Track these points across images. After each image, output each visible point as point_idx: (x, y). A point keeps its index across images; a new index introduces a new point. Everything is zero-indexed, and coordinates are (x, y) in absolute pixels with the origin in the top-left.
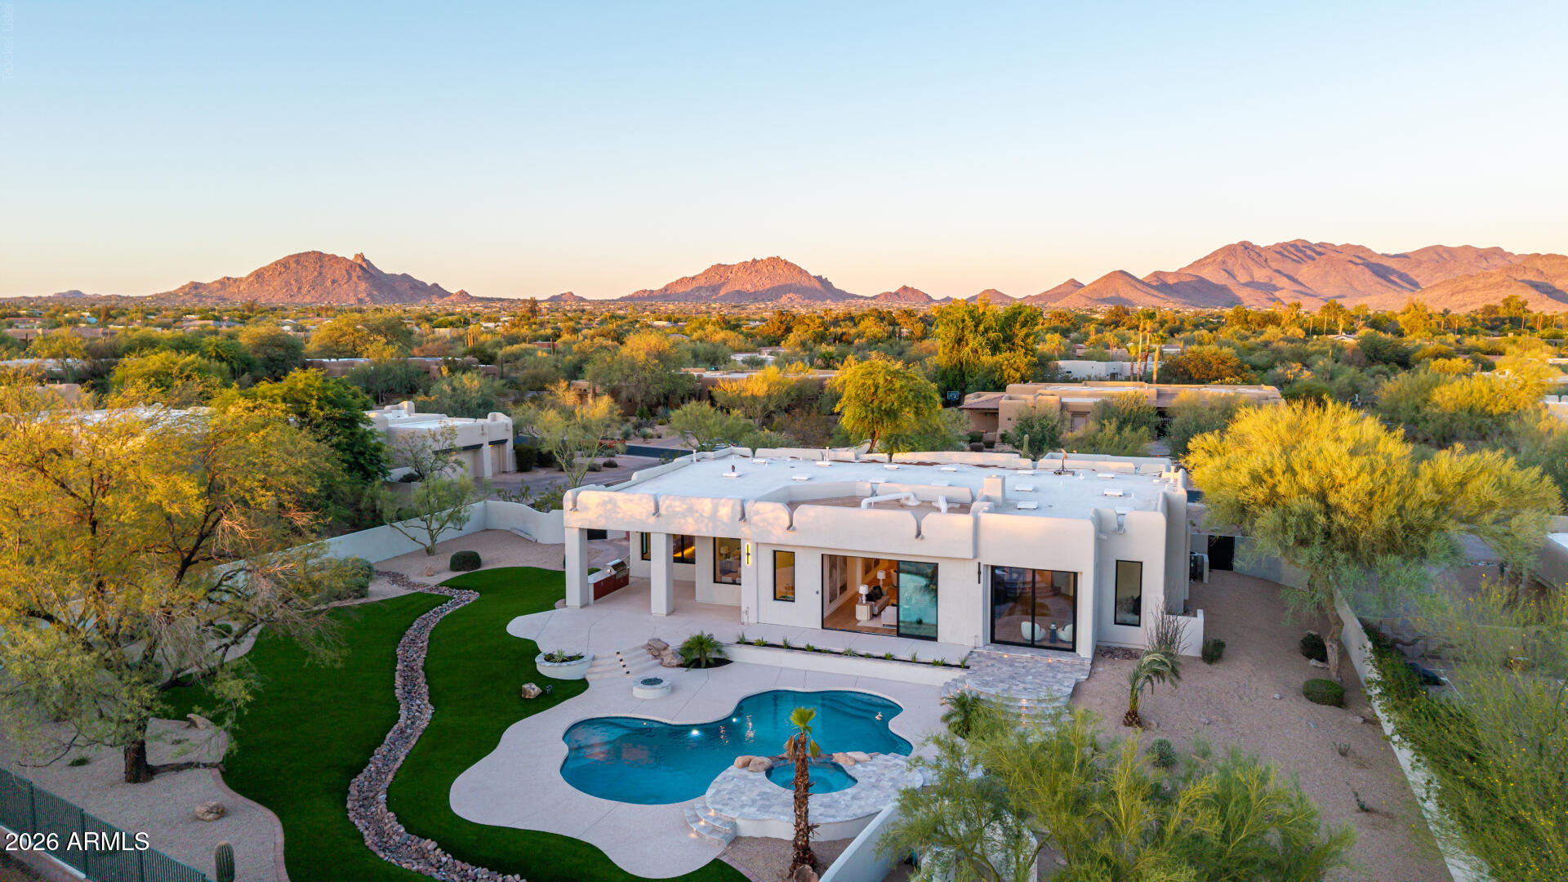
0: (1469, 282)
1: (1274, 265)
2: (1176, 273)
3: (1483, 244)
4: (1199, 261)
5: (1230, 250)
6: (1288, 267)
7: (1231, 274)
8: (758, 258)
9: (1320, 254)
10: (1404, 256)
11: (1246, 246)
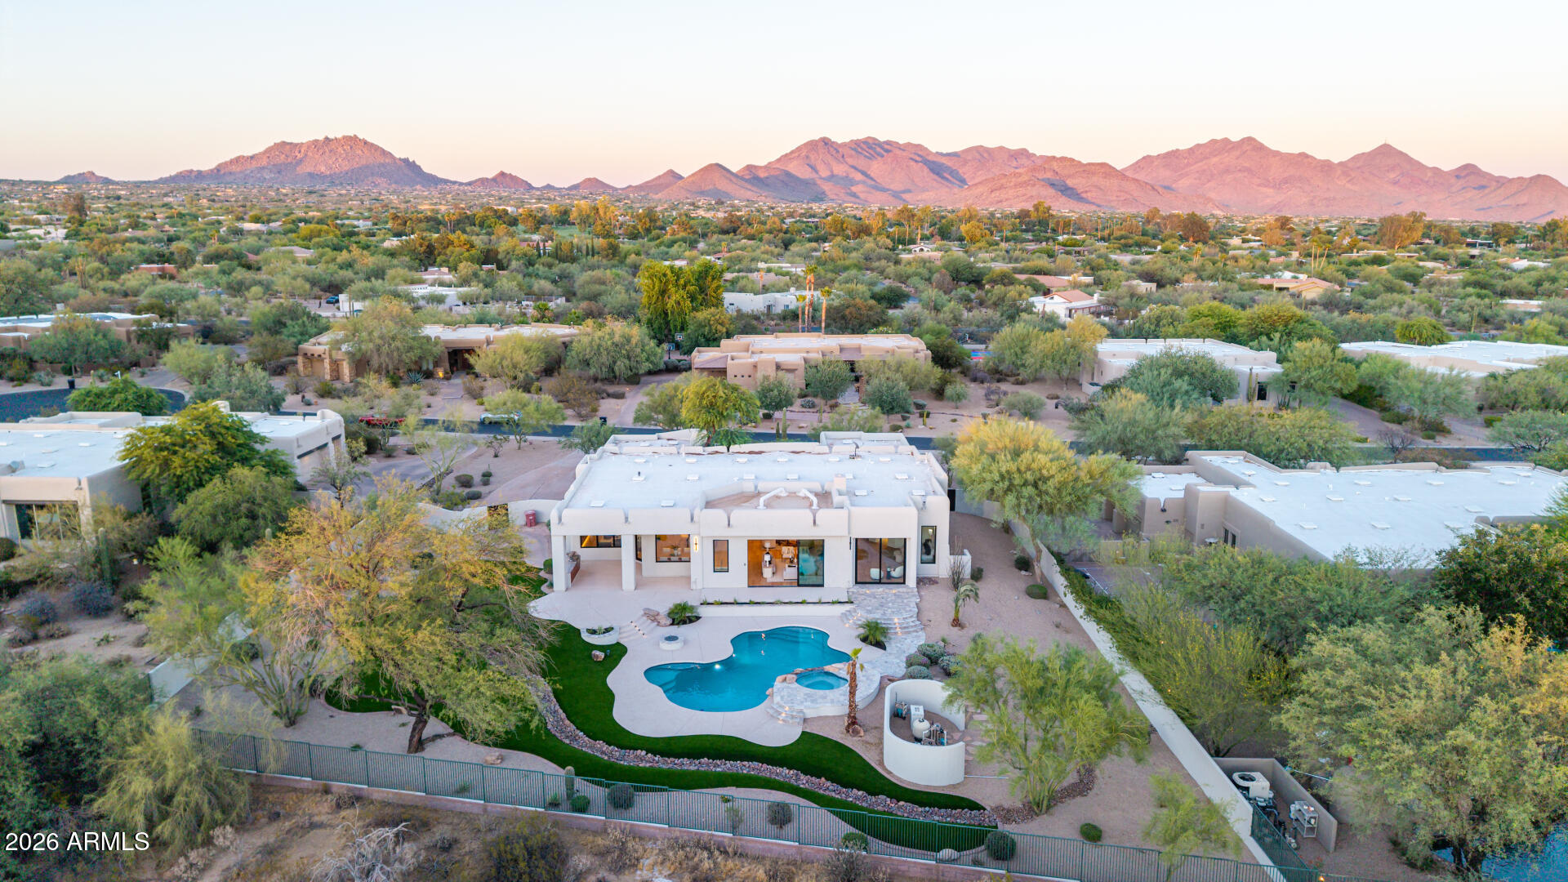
0: (1003, 181)
1: (850, 161)
2: (765, 167)
3: (1013, 146)
4: (786, 155)
5: (812, 146)
6: (861, 163)
7: (814, 168)
8: (331, 136)
9: (887, 151)
10: (955, 155)
11: (825, 142)
